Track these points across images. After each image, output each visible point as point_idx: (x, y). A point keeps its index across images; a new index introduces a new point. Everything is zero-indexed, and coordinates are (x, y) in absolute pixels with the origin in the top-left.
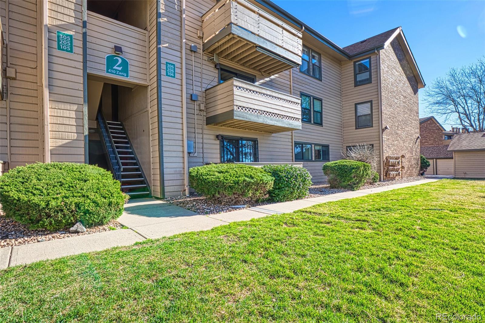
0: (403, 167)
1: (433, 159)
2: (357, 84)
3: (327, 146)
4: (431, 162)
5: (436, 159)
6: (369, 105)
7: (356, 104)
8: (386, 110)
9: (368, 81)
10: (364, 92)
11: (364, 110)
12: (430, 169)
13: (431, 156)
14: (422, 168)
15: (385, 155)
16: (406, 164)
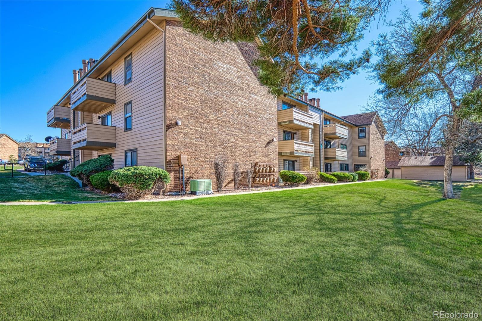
0: (378, 174)
1: (392, 169)
2: (359, 137)
3: (348, 165)
4: (390, 171)
5: (394, 169)
6: (365, 147)
7: (359, 146)
8: (372, 150)
9: (365, 137)
10: (363, 141)
11: (362, 149)
12: (390, 175)
13: (391, 167)
14: (386, 175)
15: (372, 169)
16: (379, 173)
